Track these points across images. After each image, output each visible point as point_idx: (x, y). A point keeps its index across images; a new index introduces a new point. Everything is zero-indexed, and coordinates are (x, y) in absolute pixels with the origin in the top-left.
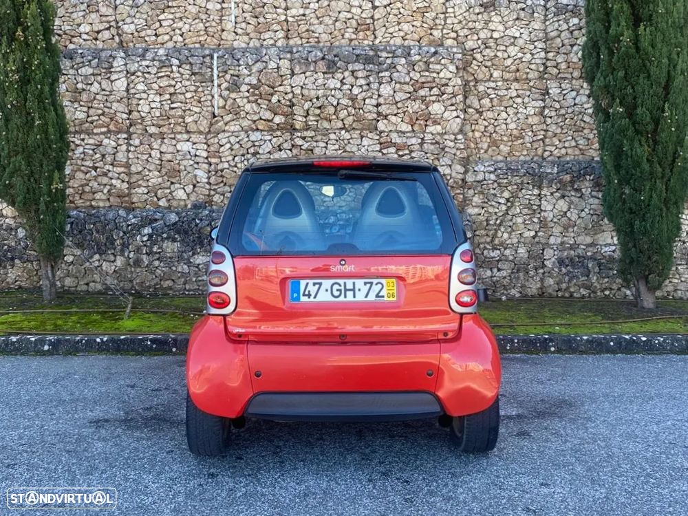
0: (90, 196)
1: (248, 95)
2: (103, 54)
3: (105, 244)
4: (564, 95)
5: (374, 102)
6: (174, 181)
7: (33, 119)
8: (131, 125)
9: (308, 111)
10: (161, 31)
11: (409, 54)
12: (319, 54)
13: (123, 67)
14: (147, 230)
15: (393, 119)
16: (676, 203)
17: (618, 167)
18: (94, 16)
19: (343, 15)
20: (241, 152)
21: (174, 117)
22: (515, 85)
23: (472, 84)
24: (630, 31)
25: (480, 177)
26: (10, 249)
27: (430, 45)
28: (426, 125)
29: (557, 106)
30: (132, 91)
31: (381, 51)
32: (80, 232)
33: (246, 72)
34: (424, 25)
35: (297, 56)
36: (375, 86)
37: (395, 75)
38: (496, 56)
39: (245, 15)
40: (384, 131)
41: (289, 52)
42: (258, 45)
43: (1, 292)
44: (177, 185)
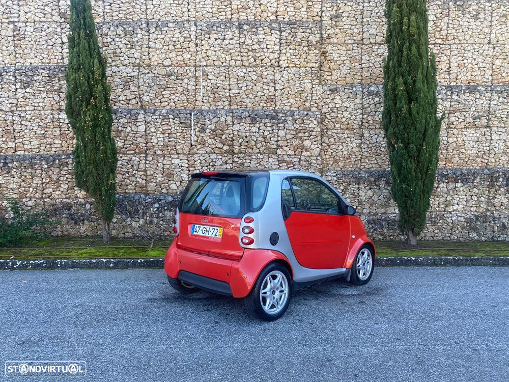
0: (125, 187)
1: (210, 134)
2: (133, 112)
3: (134, 213)
4: (371, 137)
5: (276, 139)
6: (170, 179)
7: (99, 146)
8: (147, 150)
9: (241, 143)
10: (163, 100)
11: (294, 115)
12: (247, 114)
13: (143, 119)
14: (156, 205)
15: (285, 148)
16: (428, 192)
17: (399, 174)
18: (127, 91)
19: (259, 94)
20: (206, 165)
21: (170, 146)
22: (347, 132)
23: (325, 130)
25: (329, 179)
26: (82, 215)
27: (304, 110)
28: (302, 152)
29: (368, 142)
30: (148, 132)
31: (279, 113)
32: (120, 206)
33: (209, 123)
34: (301, 100)
35: (235, 114)
36: (276, 131)
37: (286, 125)
38: (337, 116)
39: (208, 92)
40: (280, 155)
41: (231, 112)
42: (215, 109)
43: (77, 238)
44: (172, 182)
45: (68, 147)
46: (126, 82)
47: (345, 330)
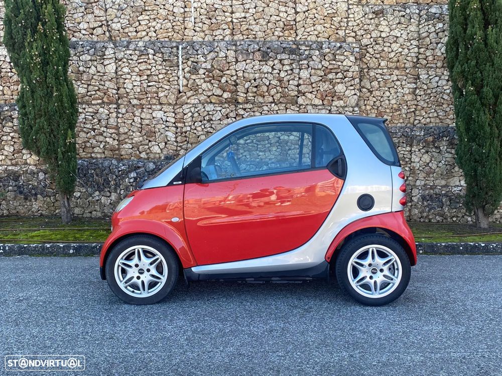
0: (90, 150)
1: (204, 76)
2: (98, 45)
3: (103, 184)
4: (431, 79)
5: (296, 83)
6: (151, 139)
7: (52, 91)
8: (119, 98)
9: (247, 89)
10: (140, 28)
11: (321, 48)
12: (256, 46)
13: (113, 55)
14: (133, 175)
15: (309, 95)
17: (468, 130)
18: (90, 16)
19: (273, 18)
20: (199, 119)
21: (150, 92)
22: (396, 72)
23: (366, 70)
24: (481, 32)
26: (34, 188)
27: (336, 41)
28: (332, 101)
29: (425, 87)
30: (120, 73)
31: (301, 45)
32: (85, 175)
33: (203, 59)
34: (332, 26)
36: (297, 71)
37: (311, 63)
38: (383, 50)
39: (202, 17)
40: (302, 105)
41: (234, 45)
42: (211, 40)
43: (28, 218)
44: (153, 143)
45: (12, 95)
46: (88, 4)
47: (381, 332)
